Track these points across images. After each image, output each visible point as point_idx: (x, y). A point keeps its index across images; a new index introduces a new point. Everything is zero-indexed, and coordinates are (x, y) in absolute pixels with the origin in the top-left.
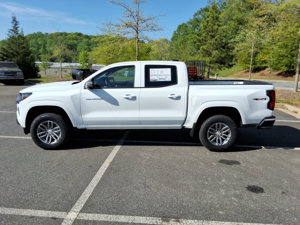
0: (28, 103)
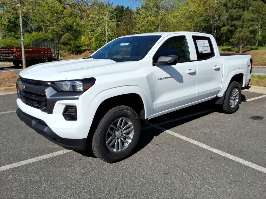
0: (96, 96)
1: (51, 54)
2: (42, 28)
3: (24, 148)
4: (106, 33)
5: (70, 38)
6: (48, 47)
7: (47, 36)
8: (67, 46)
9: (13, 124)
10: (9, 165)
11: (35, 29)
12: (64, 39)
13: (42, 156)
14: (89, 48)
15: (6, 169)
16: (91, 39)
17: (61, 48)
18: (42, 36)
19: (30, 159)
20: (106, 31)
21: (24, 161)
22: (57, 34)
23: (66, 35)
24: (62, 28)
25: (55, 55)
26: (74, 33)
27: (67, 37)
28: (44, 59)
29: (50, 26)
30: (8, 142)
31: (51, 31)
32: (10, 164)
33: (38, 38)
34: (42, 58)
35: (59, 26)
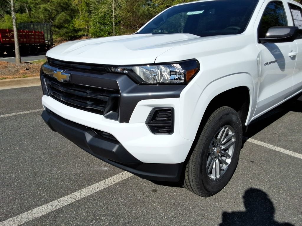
1: (44, 39)
2: (26, 9)
3: (56, 172)
4: (113, 13)
5: (66, 19)
6: (40, 30)
7: (37, 16)
8: (63, 30)
9: (24, 133)
10: (43, 206)
11: (17, 10)
12: (58, 20)
13: (91, 187)
14: (85, 33)
15: (41, 215)
16: (88, 22)
17: (55, 31)
18: (26, 18)
19: (74, 193)
20: (113, 11)
21: (66, 197)
22: (49, 14)
23: (61, 15)
24: (56, 6)
25: (48, 41)
26: (71, 13)
27: (63, 17)
28: (36, 45)
29: (40, 4)
30: (27, 162)
31: (43, 10)
32: (44, 204)
33: (22, 21)
34: (33, 45)
35: (52, 3)
